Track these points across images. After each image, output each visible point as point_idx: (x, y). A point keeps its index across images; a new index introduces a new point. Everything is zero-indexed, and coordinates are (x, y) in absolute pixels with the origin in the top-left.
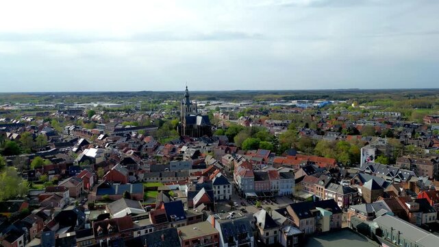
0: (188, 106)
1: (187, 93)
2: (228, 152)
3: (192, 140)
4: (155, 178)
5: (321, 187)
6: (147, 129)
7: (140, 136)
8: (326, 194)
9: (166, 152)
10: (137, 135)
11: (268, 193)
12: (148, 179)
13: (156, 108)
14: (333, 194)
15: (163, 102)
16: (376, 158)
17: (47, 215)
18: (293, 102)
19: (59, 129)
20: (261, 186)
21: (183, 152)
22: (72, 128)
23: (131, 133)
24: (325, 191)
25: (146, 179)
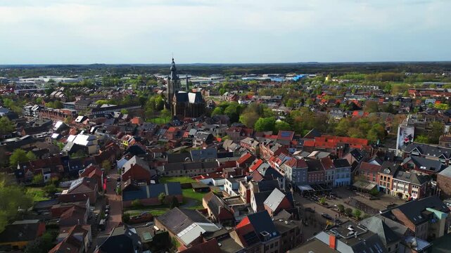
0: (176, 81)
1: (174, 66)
2: (244, 134)
3: (191, 121)
4: (179, 171)
5: (387, 176)
6: (129, 108)
7: (125, 116)
8: (395, 184)
9: (170, 136)
10: (121, 115)
11: (323, 185)
12: (170, 172)
13: (120, 82)
14: (406, 184)
15: (124, 76)
16: (415, 137)
17: (79, 241)
18: (264, 75)
19: (17, 109)
20: (316, 177)
21: (192, 136)
22: (35, 108)
23: (113, 113)
24: (393, 181)
25: (167, 173)
